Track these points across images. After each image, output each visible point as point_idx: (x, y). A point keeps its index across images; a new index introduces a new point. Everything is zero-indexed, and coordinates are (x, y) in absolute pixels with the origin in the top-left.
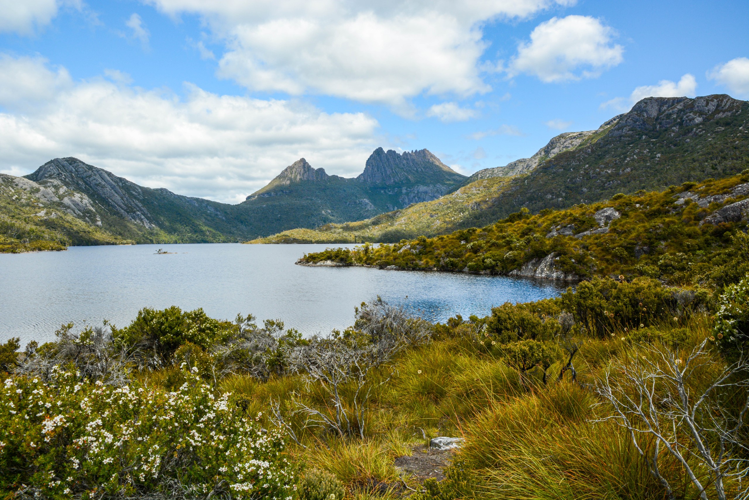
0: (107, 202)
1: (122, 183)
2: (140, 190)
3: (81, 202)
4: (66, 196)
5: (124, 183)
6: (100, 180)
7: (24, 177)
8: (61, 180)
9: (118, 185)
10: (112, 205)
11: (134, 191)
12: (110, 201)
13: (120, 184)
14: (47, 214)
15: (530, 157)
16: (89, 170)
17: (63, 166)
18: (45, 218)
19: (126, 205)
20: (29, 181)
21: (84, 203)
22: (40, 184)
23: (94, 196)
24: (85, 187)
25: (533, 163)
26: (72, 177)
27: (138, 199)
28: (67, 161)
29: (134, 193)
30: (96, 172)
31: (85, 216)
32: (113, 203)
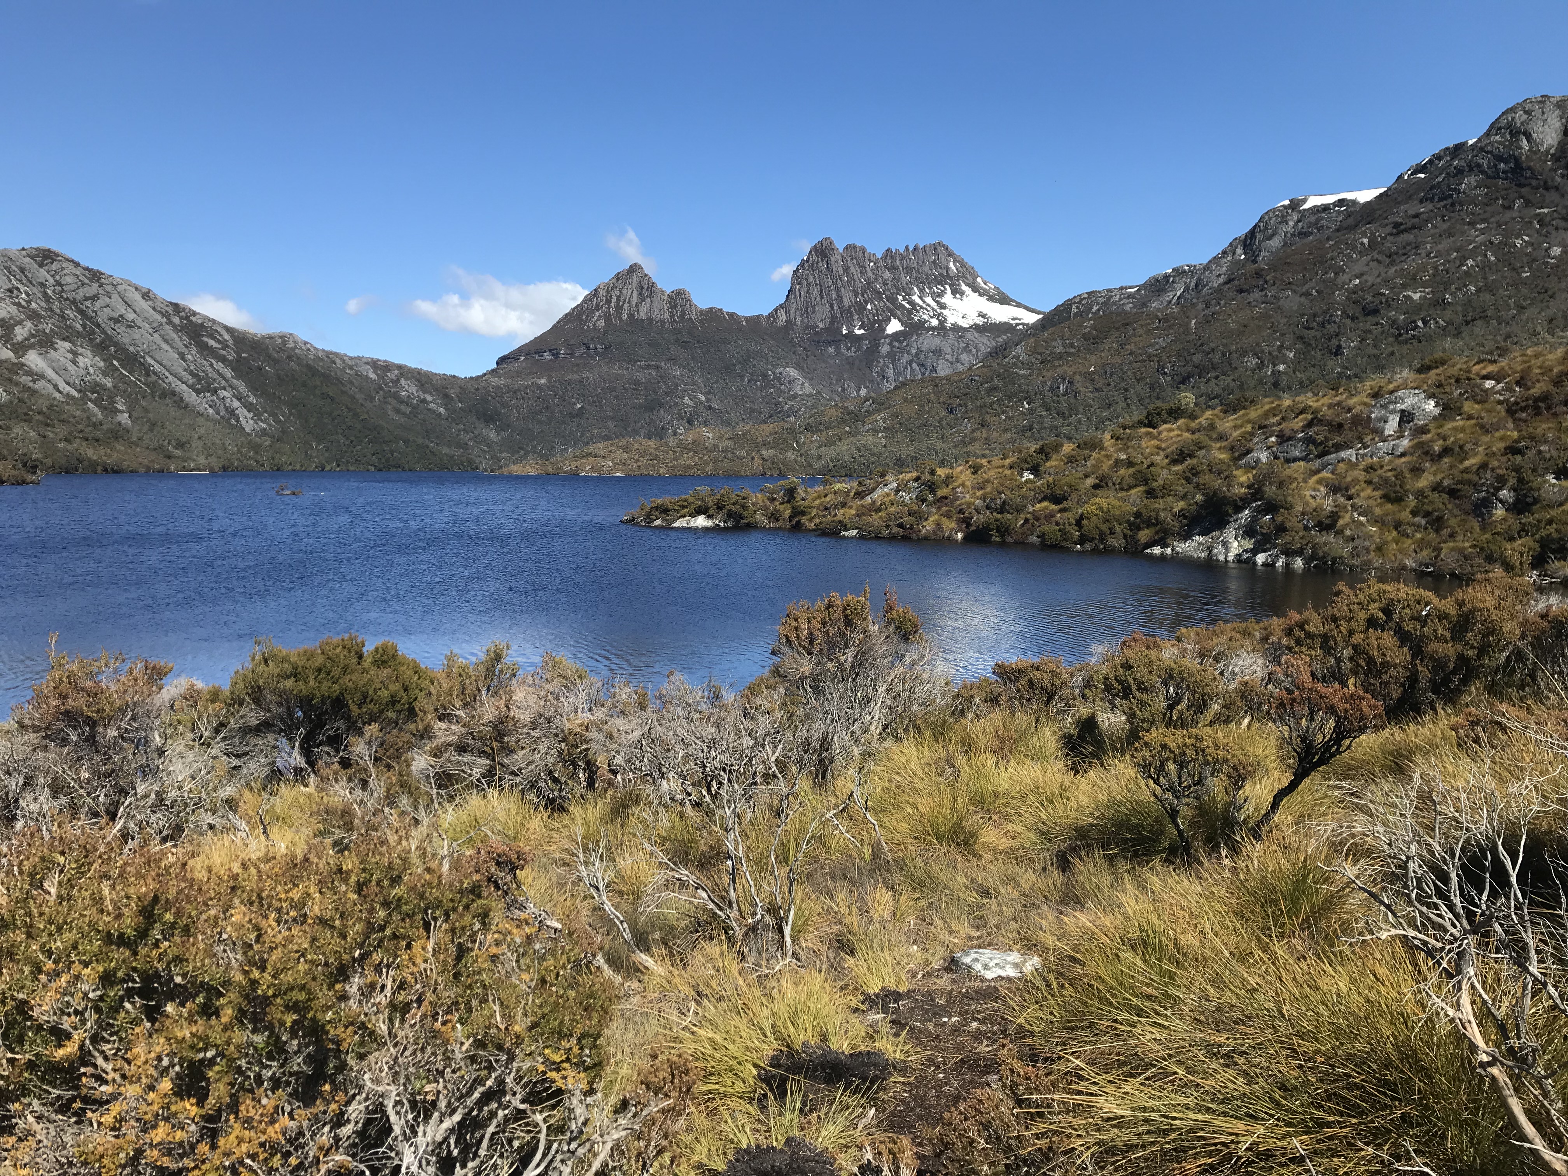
0: (142, 364)
1: (181, 318)
2: (227, 337)
3: (74, 362)
4: (32, 347)
5: (187, 318)
6: (121, 309)
8: (19, 305)
9: (170, 322)
10: (155, 373)
11: (214, 338)
12: (152, 362)
13: (176, 320)
15: (1205, 262)
16: (91, 280)
17: (22, 270)
19: (191, 373)
21: (82, 366)
23: (107, 348)
24: (84, 326)
25: (1214, 278)
26: (47, 298)
27: (223, 360)
28: (33, 257)
29: (212, 343)
30: (109, 288)
31: (84, 399)
32: (157, 367)
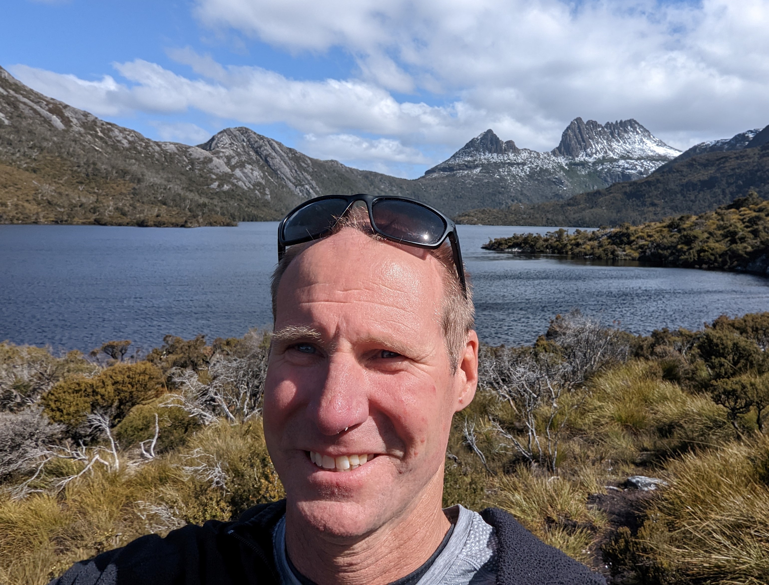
0: (276, 174)
1: (292, 154)
2: (309, 162)
3: (252, 174)
4: (237, 167)
5: (294, 154)
6: (270, 151)
7: (198, 146)
8: (233, 150)
9: (288, 156)
10: (280, 178)
11: (304, 162)
12: (279, 173)
13: (290, 155)
14: (219, 186)
16: (260, 140)
17: (235, 136)
18: (217, 190)
19: (295, 178)
20: (203, 151)
21: (255, 175)
22: (214, 154)
23: (264, 167)
24: (256, 158)
26: (243, 147)
27: (307, 171)
28: (239, 131)
29: (303, 164)
30: (267, 143)
31: (254, 189)
32: (282, 176)
